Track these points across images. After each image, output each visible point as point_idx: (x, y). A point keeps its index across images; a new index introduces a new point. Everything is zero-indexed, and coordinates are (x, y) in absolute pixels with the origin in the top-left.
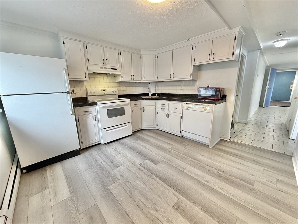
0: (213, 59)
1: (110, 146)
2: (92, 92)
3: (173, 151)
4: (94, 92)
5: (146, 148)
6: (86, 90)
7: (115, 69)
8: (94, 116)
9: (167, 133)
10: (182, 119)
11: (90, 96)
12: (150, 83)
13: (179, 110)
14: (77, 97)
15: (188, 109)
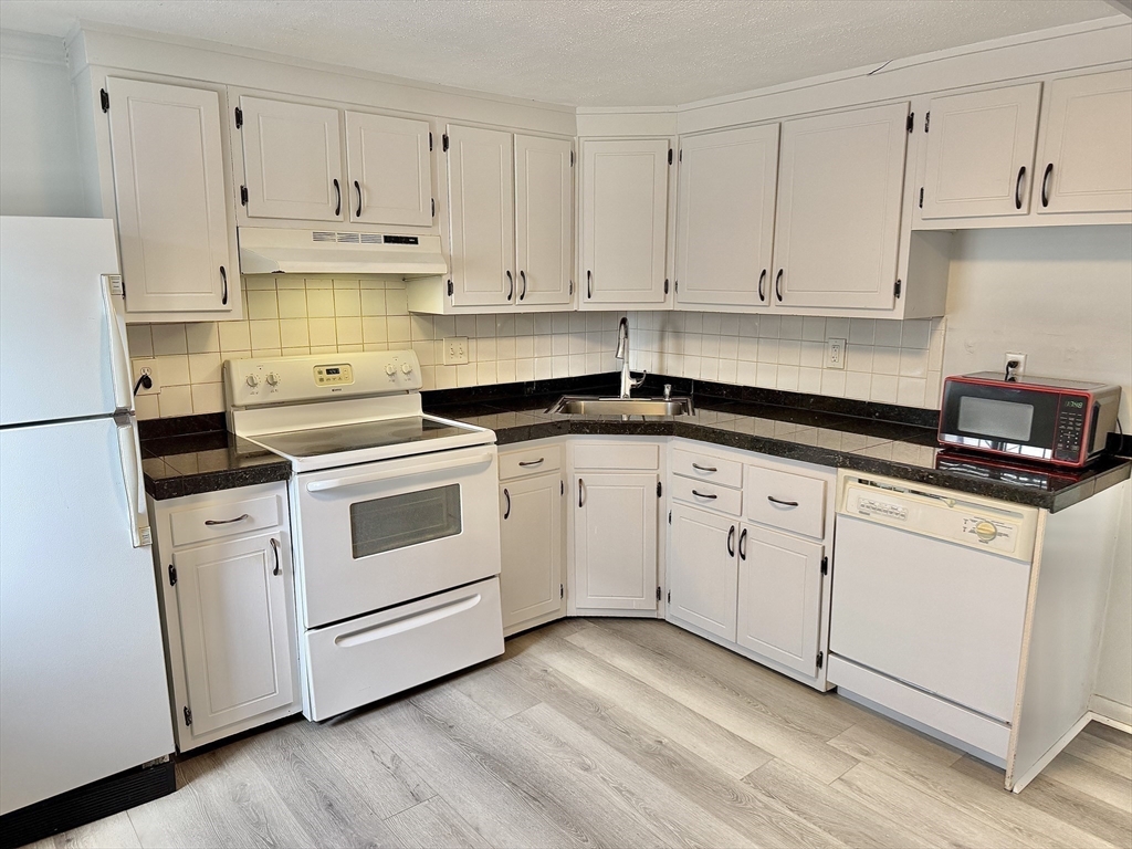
0: (1045, 203)
1: (360, 736)
2: (261, 379)
3: (765, 799)
4: (274, 384)
5: (587, 769)
6: (225, 369)
7: (406, 240)
8: (269, 550)
9: (729, 659)
10: (827, 578)
11: (247, 407)
12: (624, 321)
13: (809, 515)
14: (165, 415)
15: (874, 517)
